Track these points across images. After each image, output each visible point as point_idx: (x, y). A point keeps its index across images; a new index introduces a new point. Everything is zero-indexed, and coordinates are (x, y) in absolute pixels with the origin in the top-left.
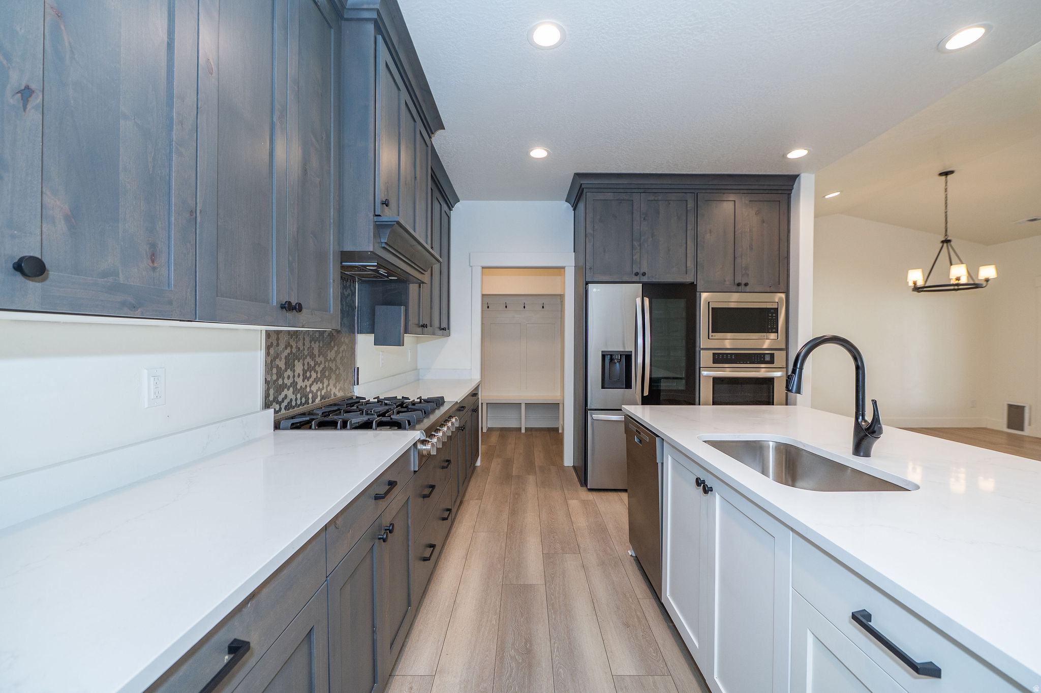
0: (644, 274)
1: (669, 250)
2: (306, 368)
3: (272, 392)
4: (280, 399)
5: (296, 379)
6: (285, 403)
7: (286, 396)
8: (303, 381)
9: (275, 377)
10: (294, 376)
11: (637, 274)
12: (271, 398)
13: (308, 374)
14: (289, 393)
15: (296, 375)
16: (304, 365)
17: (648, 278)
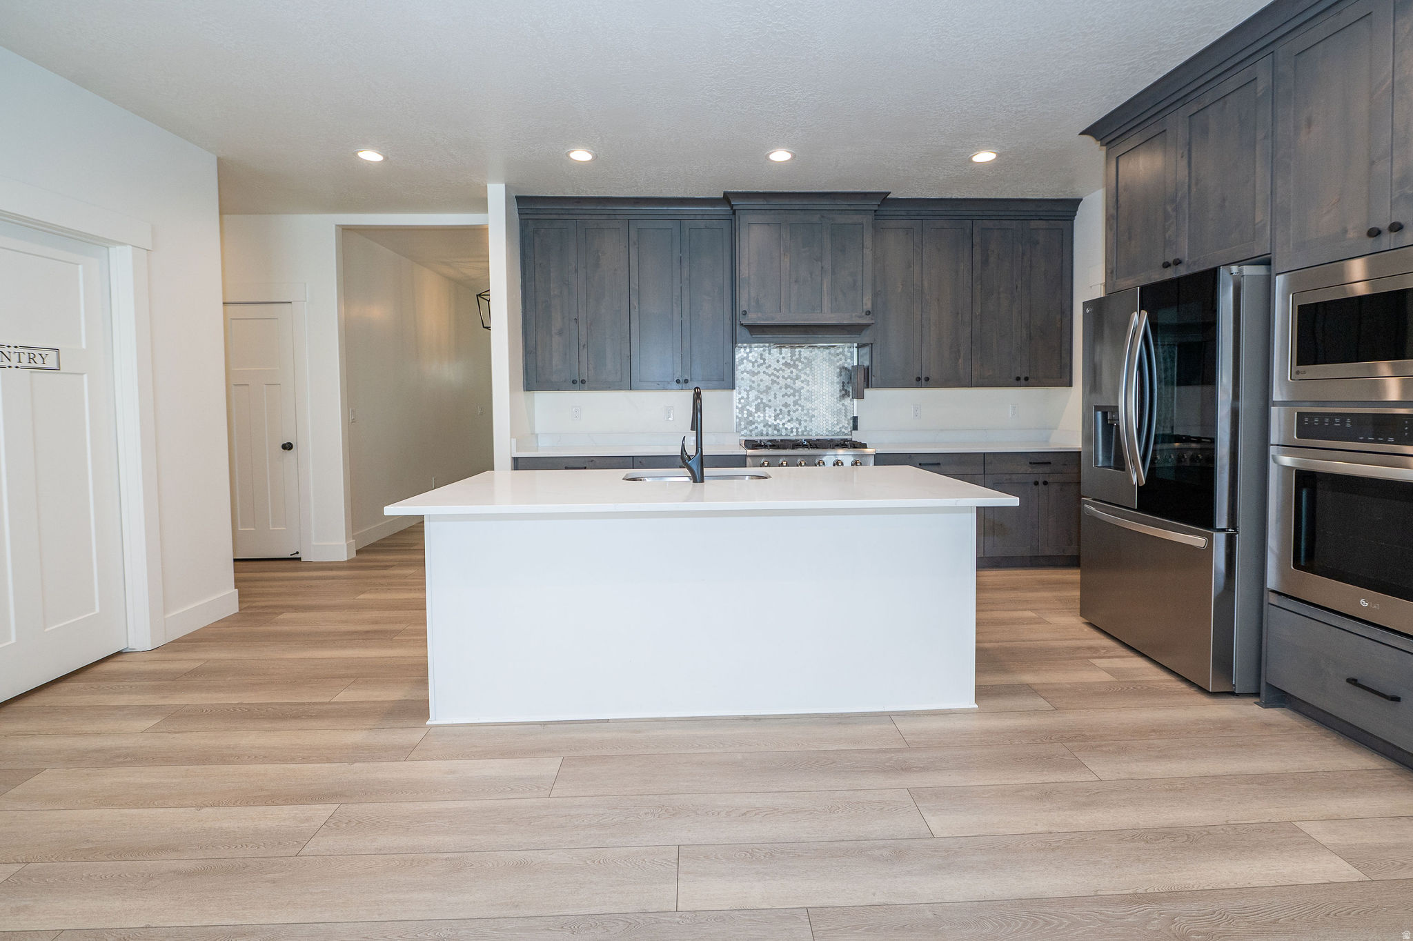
0: (1178, 262)
1: (1224, 200)
2: (778, 412)
3: (743, 423)
4: (751, 428)
5: (767, 418)
6: (756, 431)
7: (756, 428)
8: (775, 420)
9: (745, 416)
10: (765, 416)
11: (1166, 265)
12: (743, 427)
13: (781, 416)
14: (761, 427)
15: (767, 415)
16: (775, 410)
17: (1188, 266)
